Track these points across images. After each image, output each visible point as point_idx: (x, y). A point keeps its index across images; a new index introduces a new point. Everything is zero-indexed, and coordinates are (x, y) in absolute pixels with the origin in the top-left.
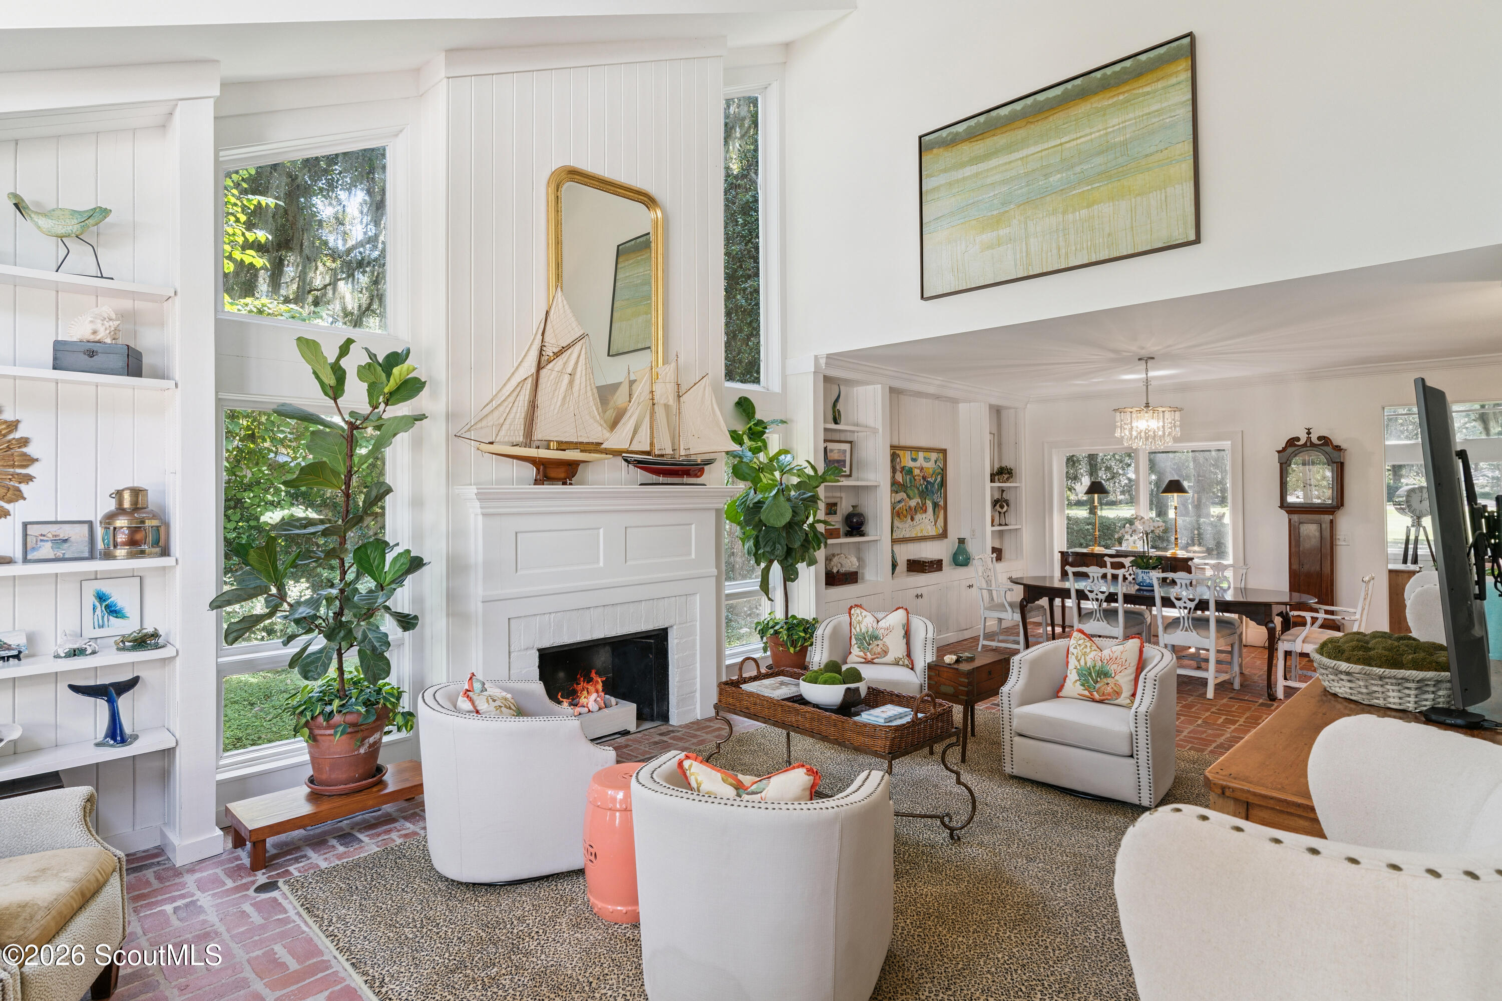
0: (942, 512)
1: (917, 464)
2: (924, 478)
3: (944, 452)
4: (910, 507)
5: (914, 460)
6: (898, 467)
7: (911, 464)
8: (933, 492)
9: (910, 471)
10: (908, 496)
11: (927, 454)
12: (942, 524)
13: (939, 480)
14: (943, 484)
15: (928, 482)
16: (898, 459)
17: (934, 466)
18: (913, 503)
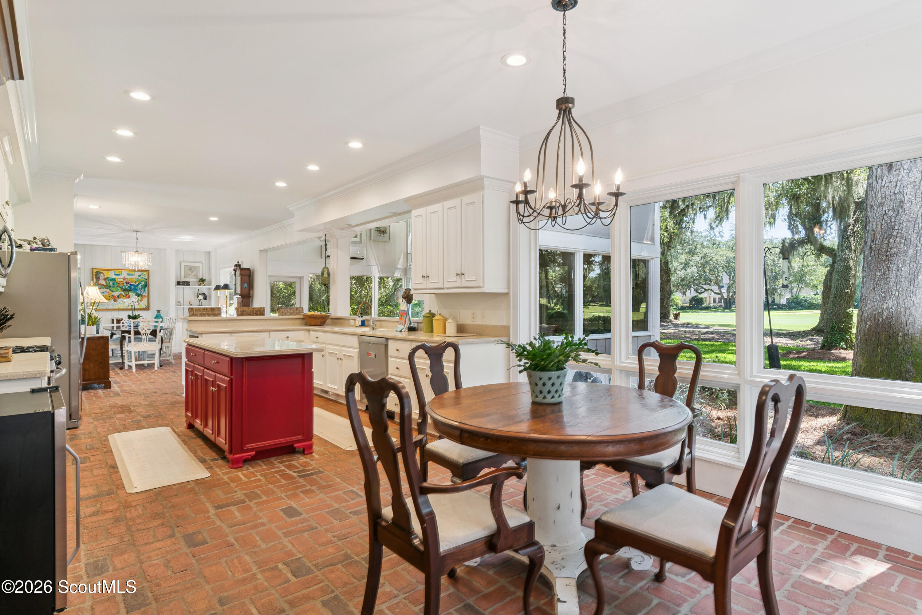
0: (146, 298)
1: (121, 276)
2: (127, 283)
3: (147, 271)
4: (113, 296)
5: (119, 275)
6: (101, 278)
7: (114, 277)
8: (137, 290)
9: (114, 280)
10: (110, 290)
11: (130, 273)
12: (146, 304)
13: (143, 283)
14: (146, 285)
15: (131, 285)
16: (102, 274)
17: (138, 277)
18: (116, 294)
